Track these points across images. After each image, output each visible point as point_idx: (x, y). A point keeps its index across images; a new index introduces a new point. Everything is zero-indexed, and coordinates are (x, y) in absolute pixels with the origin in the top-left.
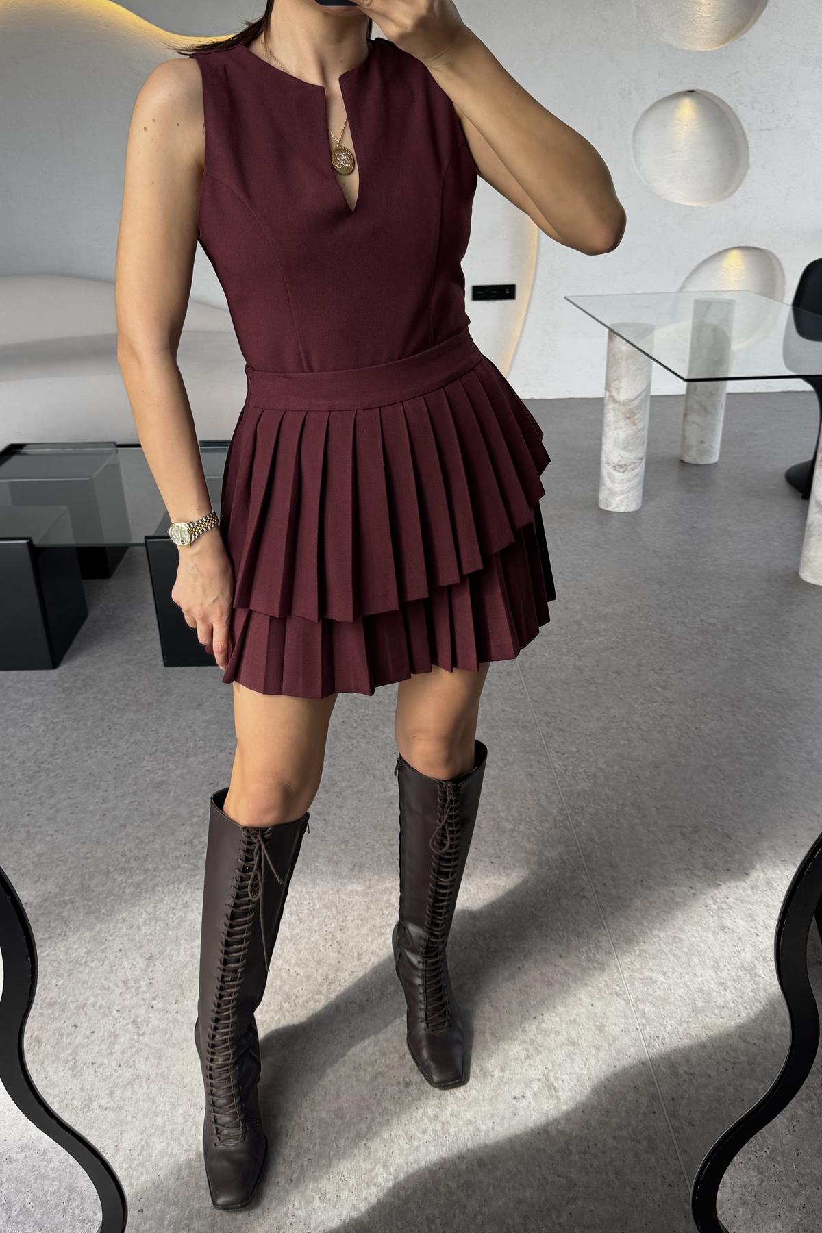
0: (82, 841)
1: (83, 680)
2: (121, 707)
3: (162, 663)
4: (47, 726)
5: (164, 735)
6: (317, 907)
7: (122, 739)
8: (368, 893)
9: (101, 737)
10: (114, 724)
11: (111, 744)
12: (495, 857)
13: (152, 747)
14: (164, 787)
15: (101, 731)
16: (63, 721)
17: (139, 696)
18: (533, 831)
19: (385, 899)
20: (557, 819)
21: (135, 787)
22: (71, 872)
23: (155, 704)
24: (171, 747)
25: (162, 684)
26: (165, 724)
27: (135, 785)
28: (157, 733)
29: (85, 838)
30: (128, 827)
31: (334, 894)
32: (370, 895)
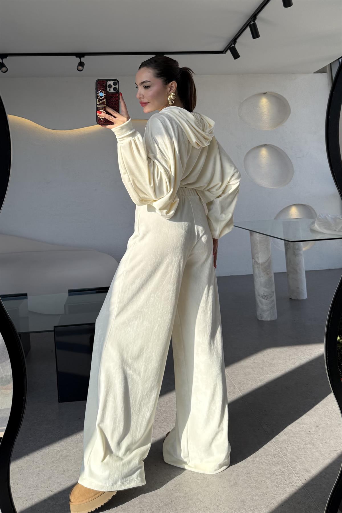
0: (29, 487)
2: (39, 423)
3: (58, 401)
6: (161, 505)
7: (42, 437)
8: (186, 497)
9: (31, 437)
10: (36, 431)
12: (247, 474)
14: (68, 458)
17: (48, 417)
18: (264, 460)
19: (195, 498)
20: (274, 454)
21: (53, 459)
22: (25, 503)
23: (56, 420)
27: (53, 458)
29: (30, 485)
30: (52, 478)
31: (168, 498)
32: (187, 497)
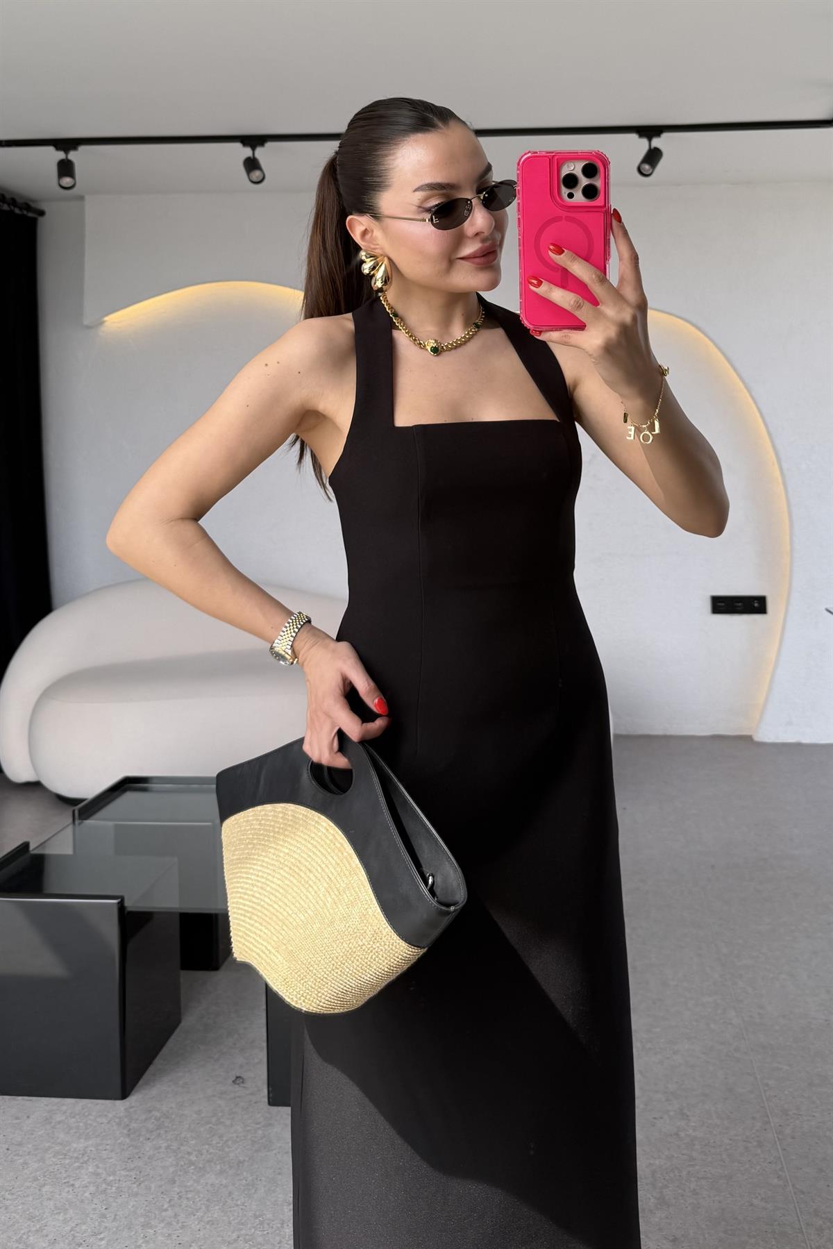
1: (157, 1119)
2: (201, 1165)
3: (266, 1100)
4: (98, 1188)
5: (250, 1215)
10: (187, 1192)
11: (178, 1223)
13: (233, 1233)
15: (168, 1200)
16: (119, 1180)
17: (227, 1149)
23: (246, 1164)
24: (260, 1233)
25: (260, 1132)
26: (255, 1196)
28: (242, 1209)
